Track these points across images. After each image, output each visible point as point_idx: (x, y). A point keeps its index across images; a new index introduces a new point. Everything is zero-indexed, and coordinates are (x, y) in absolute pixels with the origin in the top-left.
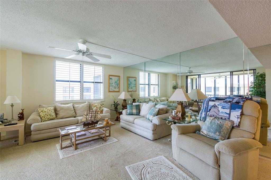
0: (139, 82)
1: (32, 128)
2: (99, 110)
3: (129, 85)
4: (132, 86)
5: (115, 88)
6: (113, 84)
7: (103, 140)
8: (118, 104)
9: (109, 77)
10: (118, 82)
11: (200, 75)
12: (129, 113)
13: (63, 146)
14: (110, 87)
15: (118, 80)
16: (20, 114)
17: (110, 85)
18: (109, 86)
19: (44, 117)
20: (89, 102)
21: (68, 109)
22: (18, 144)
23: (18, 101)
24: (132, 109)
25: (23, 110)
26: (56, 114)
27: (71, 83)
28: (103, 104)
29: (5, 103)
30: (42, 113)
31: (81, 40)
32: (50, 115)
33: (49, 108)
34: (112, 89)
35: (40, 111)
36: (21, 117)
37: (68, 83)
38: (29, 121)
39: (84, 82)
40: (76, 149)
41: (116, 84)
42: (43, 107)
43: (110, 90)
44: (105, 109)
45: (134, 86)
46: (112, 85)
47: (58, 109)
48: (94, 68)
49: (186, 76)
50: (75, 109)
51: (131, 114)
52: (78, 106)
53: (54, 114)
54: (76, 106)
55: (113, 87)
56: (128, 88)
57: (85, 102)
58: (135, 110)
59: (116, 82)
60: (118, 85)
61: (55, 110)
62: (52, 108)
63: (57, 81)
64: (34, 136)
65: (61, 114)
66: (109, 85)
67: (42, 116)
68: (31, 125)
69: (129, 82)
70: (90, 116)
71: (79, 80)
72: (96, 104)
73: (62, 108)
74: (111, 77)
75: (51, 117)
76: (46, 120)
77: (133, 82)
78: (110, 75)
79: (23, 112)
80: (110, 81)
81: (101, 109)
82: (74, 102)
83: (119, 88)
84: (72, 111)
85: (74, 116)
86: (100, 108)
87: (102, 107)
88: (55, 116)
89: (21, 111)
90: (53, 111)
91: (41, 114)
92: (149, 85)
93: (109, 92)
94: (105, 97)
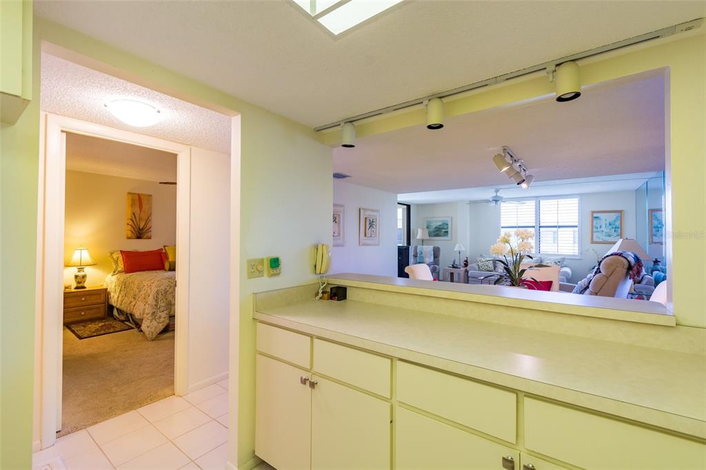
5: (610, 236)
6: (603, 229)
9: (592, 215)
10: (618, 224)
14: (594, 234)
15: (617, 218)
17: (595, 230)
18: (592, 232)
33: (488, 259)
34: (598, 236)
35: (478, 260)
36: (466, 264)
39: (541, 227)
41: (610, 227)
42: (483, 257)
43: (595, 240)
46: (599, 229)
55: (604, 234)
59: (610, 224)
60: (618, 229)
62: (491, 259)
63: (502, 227)
66: (592, 230)
71: (533, 224)
74: (595, 215)
78: (593, 212)
80: (594, 222)
83: (621, 235)
89: (466, 259)
93: (593, 242)
94: (581, 253)
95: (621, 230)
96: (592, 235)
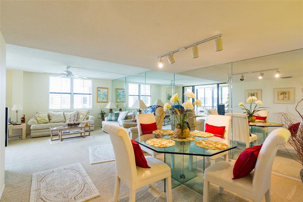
0: (128, 93)
1: (31, 128)
2: (85, 117)
3: (117, 96)
4: (120, 97)
5: (104, 99)
6: (101, 96)
7: (83, 137)
8: (104, 113)
10: (106, 94)
11: (194, 86)
12: (109, 119)
13: (53, 139)
14: (98, 98)
16: (22, 118)
17: (98, 96)
19: (40, 121)
20: (77, 111)
21: (59, 116)
22: (22, 139)
23: (21, 108)
24: (111, 116)
25: (24, 115)
26: (50, 119)
27: (62, 95)
28: (89, 112)
29: (12, 110)
30: (39, 118)
31: (65, 66)
32: (44, 119)
33: (44, 114)
34: (100, 99)
35: (37, 116)
36: (23, 121)
37: (60, 94)
38: (29, 123)
39: (74, 94)
40: (61, 141)
41: (104, 95)
42: (39, 114)
43: (99, 101)
44: (90, 117)
45: (123, 97)
46: (100, 96)
47: (51, 116)
48: (83, 81)
49: (183, 87)
50: (65, 116)
51: (110, 120)
52: (67, 114)
53: (47, 119)
54: (66, 113)
55: (102, 98)
56: (117, 99)
57: (75, 111)
58: (114, 117)
59: (104, 94)
60: (107, 96)
61: (49, 116)
62: (47, 115)
63: (50, 93)
64: (33, 134)
65: (53, 119)
66: (97, 96)
67: (38, 120)
68: (31, 126)
69: (117, 94)
70: (73, 120)
71: (70, 92)
72: (83, 113)
73: (54, 115)
74: (99, 89)
75: (45, 122)
76: (42, 123)
77: (122, 94)
78: (98, 88)
79: (24, 117)
80: (99, 92)
81: (87, 117)
82: (65, 111)
83: (107, 99)
84: (63, 117)
85: (64, 121)
86: (86, 115)
87: (88, 115)
88: (48, 121)
89: (23, 116)
90: (47, 117)
91: (37, 118)
92: (139, 96)
93: (98, 102)
94: (93, 107)
95: (107, 97)
96: (97, 98)
